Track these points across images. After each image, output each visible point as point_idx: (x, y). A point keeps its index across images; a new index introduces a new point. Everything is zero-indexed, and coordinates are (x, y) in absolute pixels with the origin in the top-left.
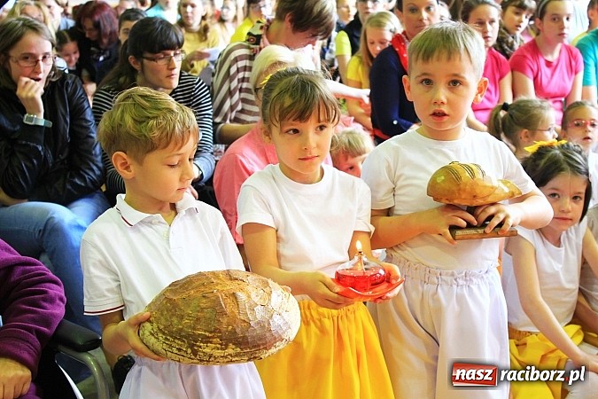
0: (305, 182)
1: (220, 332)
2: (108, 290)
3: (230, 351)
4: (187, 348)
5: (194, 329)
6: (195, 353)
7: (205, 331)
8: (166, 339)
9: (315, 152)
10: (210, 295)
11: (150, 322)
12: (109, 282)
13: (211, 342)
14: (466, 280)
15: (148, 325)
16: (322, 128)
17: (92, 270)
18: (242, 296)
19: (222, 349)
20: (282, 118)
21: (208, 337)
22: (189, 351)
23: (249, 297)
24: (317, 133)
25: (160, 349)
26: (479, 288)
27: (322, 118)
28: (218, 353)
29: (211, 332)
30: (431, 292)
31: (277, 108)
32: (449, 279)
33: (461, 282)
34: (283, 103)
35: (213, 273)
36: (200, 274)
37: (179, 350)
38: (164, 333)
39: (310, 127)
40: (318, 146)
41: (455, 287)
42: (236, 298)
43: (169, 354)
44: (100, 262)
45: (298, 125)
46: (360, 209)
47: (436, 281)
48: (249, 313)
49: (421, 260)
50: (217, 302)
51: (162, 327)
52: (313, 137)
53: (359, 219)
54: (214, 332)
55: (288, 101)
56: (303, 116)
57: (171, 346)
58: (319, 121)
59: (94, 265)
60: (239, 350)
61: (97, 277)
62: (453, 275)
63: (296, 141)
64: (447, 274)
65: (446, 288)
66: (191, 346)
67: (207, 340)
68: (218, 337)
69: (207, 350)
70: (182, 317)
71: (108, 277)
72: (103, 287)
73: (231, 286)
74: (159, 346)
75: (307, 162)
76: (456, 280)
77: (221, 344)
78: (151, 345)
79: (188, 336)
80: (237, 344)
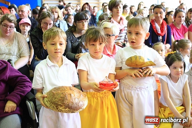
0: (97, 59)
1: (65, 104)
2: (40, 83)
3: (67, 110)
4: (56, 107)
5: (58, 102)
6: (57, 109)
7: (61, 103)
8: (50, 103)
9: (99, 51)
10: (64, 93)
11: (47, 98)
12: (40, 81)
13: (62, 107)
14: (140, 89)
15: (46, 98)
16: (101, 44)
17: (37, 77)
18: (72, 95)
19: (65, 109)
20: (90, 41)
21: (62, 105)
22: (56, 108)
23: (75, 95)
24: (99, 45)
25: (48, 106)
26: (144, 92)
27: (101, 41)
28: (63, 110)
29: (62, 104)
30: (130, 92)
31: (88, 38)
32: (135, 88)
33: (138, 90)
34: (90, 37)
35: (66, 87)
36: (63, 87)
37: (53, 107)
38: (50, 102)
39: (97, 44)
40: (100, 49)
41: (136, 91)
42: (71, 95)
43: (50, 108)
44: (39, 75)
45: (94, 43)
46: (112, 67)
47: (131, 89)
48: (74, 100)
49: (127, 83)
50: (65, 96)
51: (50, 100)
52: (98, 46)
53: (111, 70)
54: (63, 104)
55: (91, 36)
56: (95, 40)
57: (51, 106)
58: (100, 42)
59: (37, 76)
60: (69, 110)
61: (38, 79)
62: (136, 87)
63: (93, 47)
64: (134, 87)
65: (134, 91)
66: (57, 107)
67: (61, 106)
68: (64, 105)
69: (61, 108)
70: (55, 98)
71: (41, 80)
72: (39, 82)
73: (70, 92)
74: (48, 105)
75: (97, 53)
76: (137, 89)
77: (65, 108)
78: (46, 104)
79: (56, 104)
80: (69, 108)
